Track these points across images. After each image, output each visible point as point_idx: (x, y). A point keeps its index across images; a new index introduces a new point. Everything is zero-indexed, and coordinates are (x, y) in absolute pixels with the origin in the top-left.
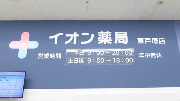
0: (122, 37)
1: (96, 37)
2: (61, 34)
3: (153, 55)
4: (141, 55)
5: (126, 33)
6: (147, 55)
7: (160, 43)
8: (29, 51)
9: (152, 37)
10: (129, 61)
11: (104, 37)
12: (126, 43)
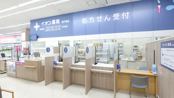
0: (58, 21)
1: (52, 22)
2: (44, 22)
3: (65, 26)
4: (62, 27)
5: (59, 20)
6: (64, 27)
7: (68, 22)
8: (38, 28)
9: (66, 20)
10: (59, 29)
11: (54, 22)
12: (59, 23)
